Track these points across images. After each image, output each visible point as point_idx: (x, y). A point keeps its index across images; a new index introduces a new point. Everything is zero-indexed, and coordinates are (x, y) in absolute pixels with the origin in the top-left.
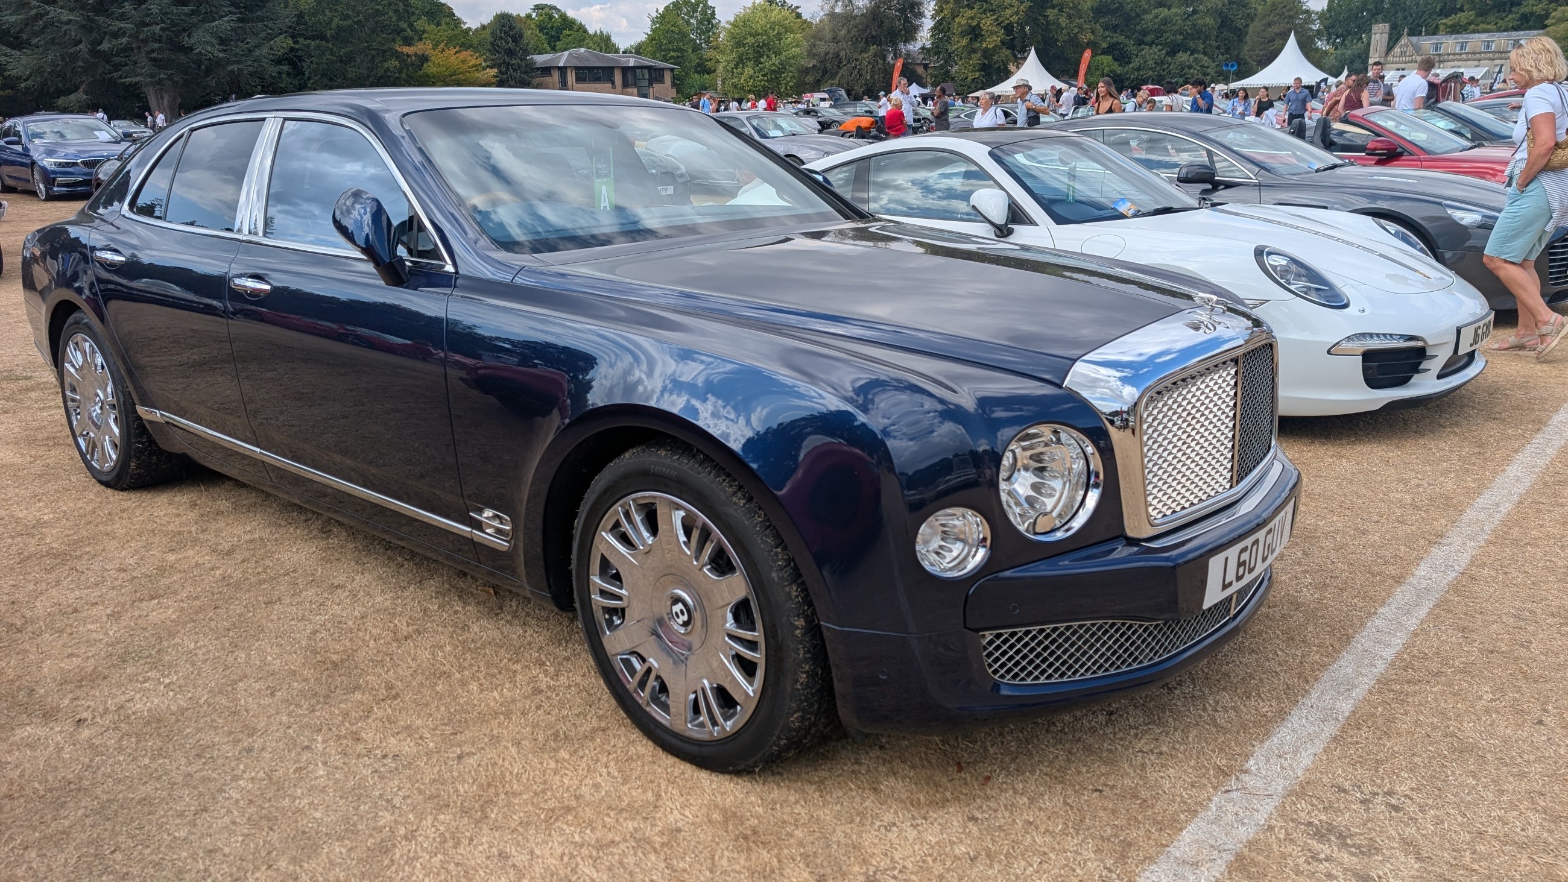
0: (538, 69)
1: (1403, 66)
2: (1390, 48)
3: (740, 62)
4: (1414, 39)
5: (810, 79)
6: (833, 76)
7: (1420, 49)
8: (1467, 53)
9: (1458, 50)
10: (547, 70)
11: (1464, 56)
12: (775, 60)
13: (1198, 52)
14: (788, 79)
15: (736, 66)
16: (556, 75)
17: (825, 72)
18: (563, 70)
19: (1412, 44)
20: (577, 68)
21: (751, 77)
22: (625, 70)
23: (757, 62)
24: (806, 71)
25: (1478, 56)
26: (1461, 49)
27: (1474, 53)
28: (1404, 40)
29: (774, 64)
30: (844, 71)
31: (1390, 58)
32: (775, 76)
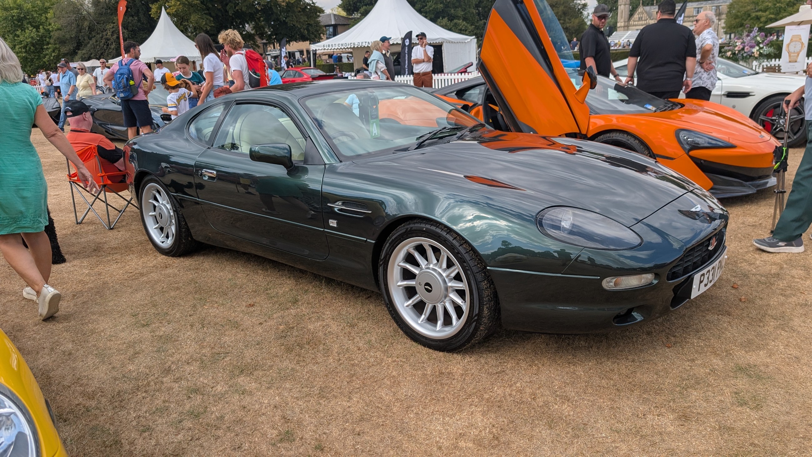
2: (631, 15)
4: (647, 8)
7: (652, 15)
13: (458, 18)
19: (646, 12)
28: (640, 9)
31: (631, 22)
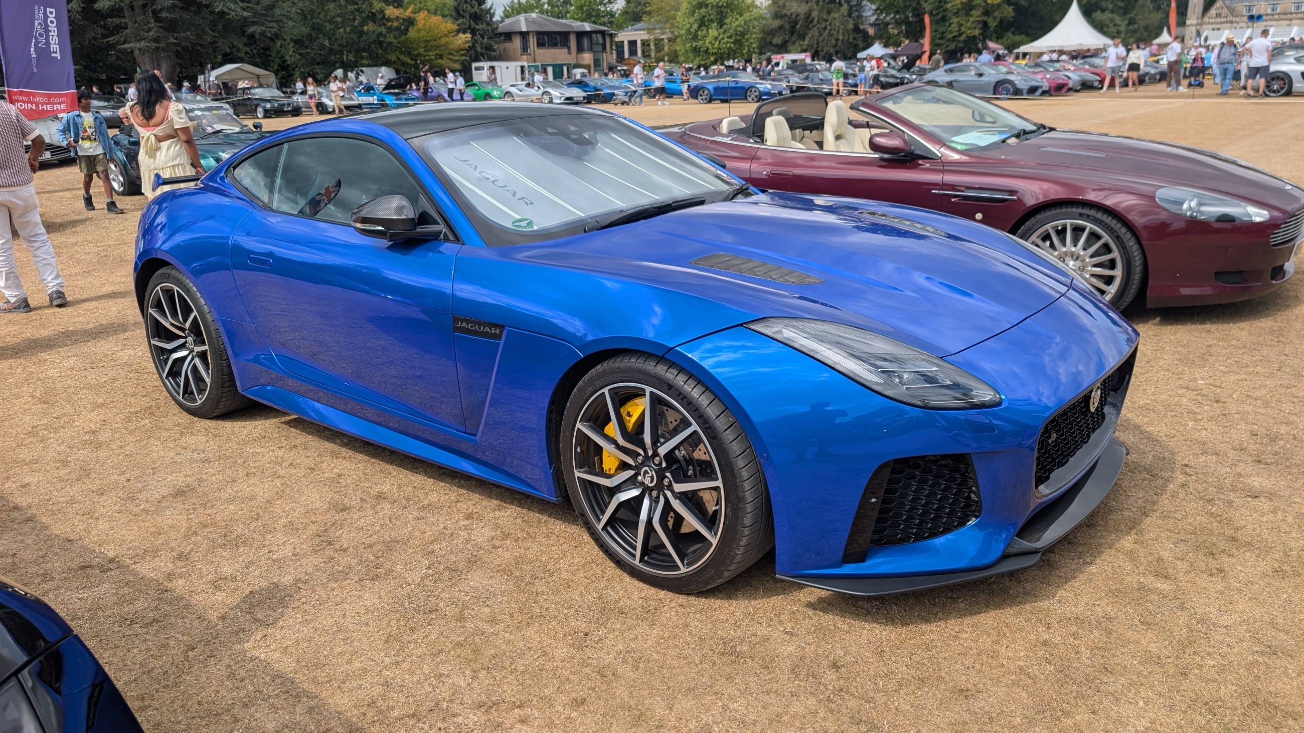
0: (501, 34)
1: (1219, 26)
3: (702, 23)
5: (777, 40)
6: (802, 37)
8: (1279, 14)
9: (1269, 11)
10: (508, 36)
11: (1276, 16)
12: (741, 21)
14: (753, 40)
15: (699, 27)
16: (517, 42)
17: (792, 33)
18: (524, 35)
20: (538, 33)
21: (716, 38)
22: (580, 35)
23: (721, 24)
24: (772, 33)
25: (1289, 16)
26: (1273, 10)
27: (1286, 14)
29: (738, 26)
30: (815, 32)
32: (740, 39)
